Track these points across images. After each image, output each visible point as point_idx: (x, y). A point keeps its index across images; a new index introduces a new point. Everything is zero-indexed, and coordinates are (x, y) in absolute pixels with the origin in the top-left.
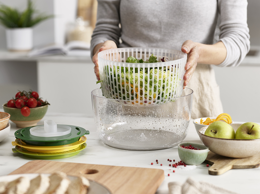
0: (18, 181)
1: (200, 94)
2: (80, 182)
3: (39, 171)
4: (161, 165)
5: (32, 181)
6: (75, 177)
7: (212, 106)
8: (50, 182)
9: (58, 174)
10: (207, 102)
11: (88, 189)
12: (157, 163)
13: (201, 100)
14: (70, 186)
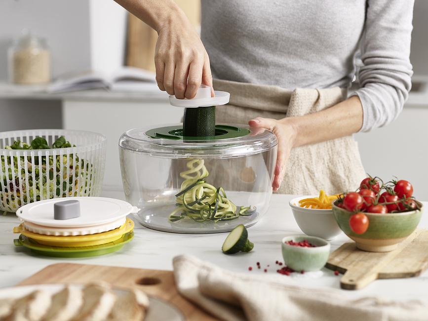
0: (31, 297)
1: (330, 152)
2: (132, 298)
3: (66, 280)
4: (266, 271)
5: (54, 298)
6: (124, 290)
7: (350, 171)
8: (84, 298)
9: (98, 286)
10: (341, 164)
11: (146, 311)
12: (259, 267)
13: (331, 161)
14: (117, 306)
